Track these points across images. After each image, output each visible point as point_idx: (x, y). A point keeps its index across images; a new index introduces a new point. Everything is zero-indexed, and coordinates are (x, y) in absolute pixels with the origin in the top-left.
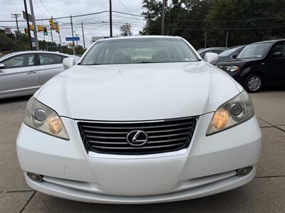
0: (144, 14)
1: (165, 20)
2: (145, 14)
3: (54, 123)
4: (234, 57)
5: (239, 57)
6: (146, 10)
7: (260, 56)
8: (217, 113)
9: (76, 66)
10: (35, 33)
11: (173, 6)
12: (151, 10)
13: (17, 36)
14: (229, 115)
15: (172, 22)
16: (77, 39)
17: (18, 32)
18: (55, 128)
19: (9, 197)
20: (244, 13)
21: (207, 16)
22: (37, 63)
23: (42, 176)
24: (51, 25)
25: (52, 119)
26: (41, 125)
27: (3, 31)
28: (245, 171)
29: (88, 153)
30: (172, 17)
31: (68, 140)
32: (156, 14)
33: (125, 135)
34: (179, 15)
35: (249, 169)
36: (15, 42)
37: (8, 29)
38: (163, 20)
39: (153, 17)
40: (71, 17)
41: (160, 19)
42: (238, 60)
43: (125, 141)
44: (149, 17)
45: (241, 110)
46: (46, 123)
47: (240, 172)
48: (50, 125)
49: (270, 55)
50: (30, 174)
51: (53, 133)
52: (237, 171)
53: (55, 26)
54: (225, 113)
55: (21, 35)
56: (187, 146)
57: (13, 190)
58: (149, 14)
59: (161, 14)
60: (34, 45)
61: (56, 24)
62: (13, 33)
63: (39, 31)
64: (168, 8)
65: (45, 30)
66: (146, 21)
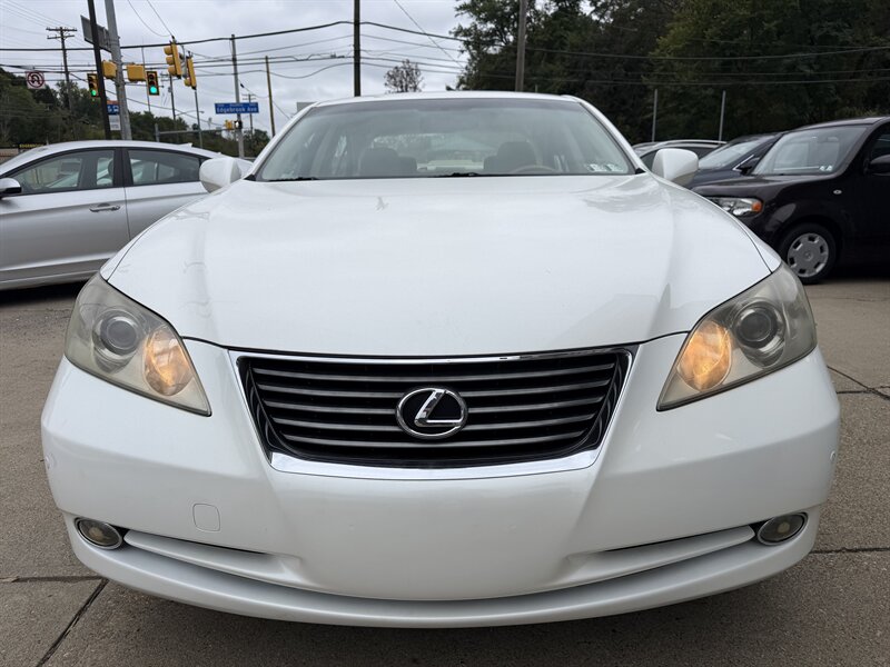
0: (460, 31)
1: (529, 53)
2: (466, 32)
3: (165, 359)
4: (746, 170)
5: (759, 170)
6: (467, 21)
7: (828, 169)
8: (696, 335)
9: (242, 182)
10: (120, 86)
11: (553, 9)
12: (485, 21)
13: (66, 98)
14: (735, 346)
15: (551, 58)
16: (252, 108)
17: (67, 86)
18: (167, 376)
19: (21, 596)
20: (779, 34)
21: (662, 41)
22: (122, 178)
23: (124, 531)
24: (171, 62)
25: (157, 346)
26: (122, 365)
27: (21, 82)
28: (784, 528)
29: (269, 457)
30: (549, 44)
31: (207, 414)
32: (499, 32)
33: (392, 403)
34: (572, 37)
35: (796, 521)
36: (57, 117)
37: (36, 74)
38: (521, 54)
39: (492, 43)
40: (233, 39)
41: (510, 49)
42: (759, 179)
43: (391, 420)
44: (475, 41)
45: (775, 329)
46: (137, 361)
47: (767, 532)
48: (148, 365)
49: (860, 166)
50: (83, 525)
51: (157, 392)
52: (755, 526)
53: (181, 66)
54: (721, 339)
55: (76, 95)
56: (594, 442)
57: (36, 574)
58: (478, 34)
59: (515, 31)
60: (115, 123)
61: (187, 59)
62: (53, 86)
63: (133, 81)
64: (537, 13)
65: (152, 80)
66: (467, 56)
